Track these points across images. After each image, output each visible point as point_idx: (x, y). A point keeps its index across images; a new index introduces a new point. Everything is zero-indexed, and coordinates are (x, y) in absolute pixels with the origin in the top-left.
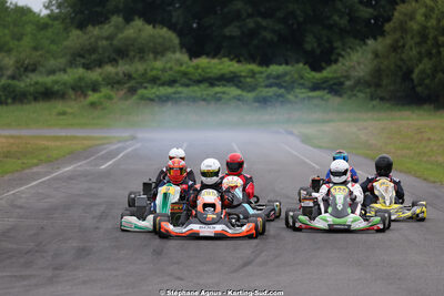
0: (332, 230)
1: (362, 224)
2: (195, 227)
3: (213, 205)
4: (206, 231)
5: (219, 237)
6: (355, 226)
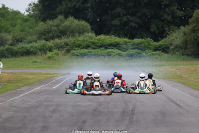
0: (140, 93)
1: (148, 91)
2: (93, 92)
3: (98, 86)
4: (96, 93)
5: (100, 94)
6: (146, 92)
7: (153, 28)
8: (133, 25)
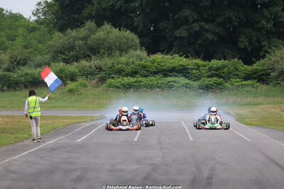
7: (243, 42)
8: (210, 36)
